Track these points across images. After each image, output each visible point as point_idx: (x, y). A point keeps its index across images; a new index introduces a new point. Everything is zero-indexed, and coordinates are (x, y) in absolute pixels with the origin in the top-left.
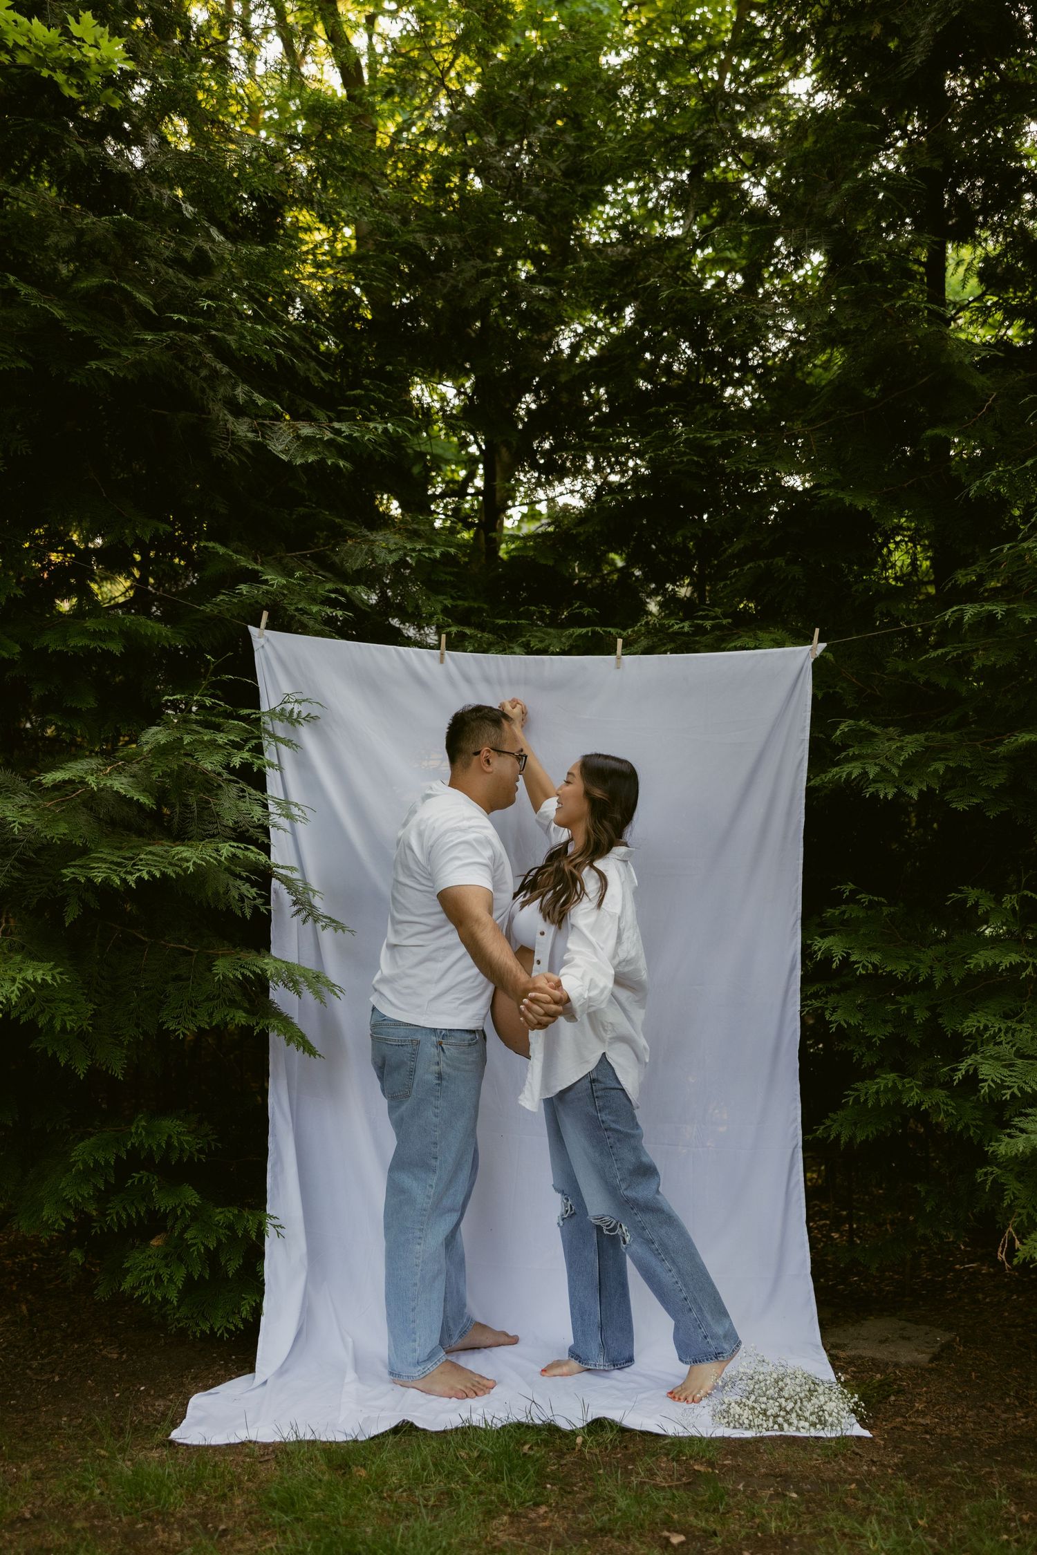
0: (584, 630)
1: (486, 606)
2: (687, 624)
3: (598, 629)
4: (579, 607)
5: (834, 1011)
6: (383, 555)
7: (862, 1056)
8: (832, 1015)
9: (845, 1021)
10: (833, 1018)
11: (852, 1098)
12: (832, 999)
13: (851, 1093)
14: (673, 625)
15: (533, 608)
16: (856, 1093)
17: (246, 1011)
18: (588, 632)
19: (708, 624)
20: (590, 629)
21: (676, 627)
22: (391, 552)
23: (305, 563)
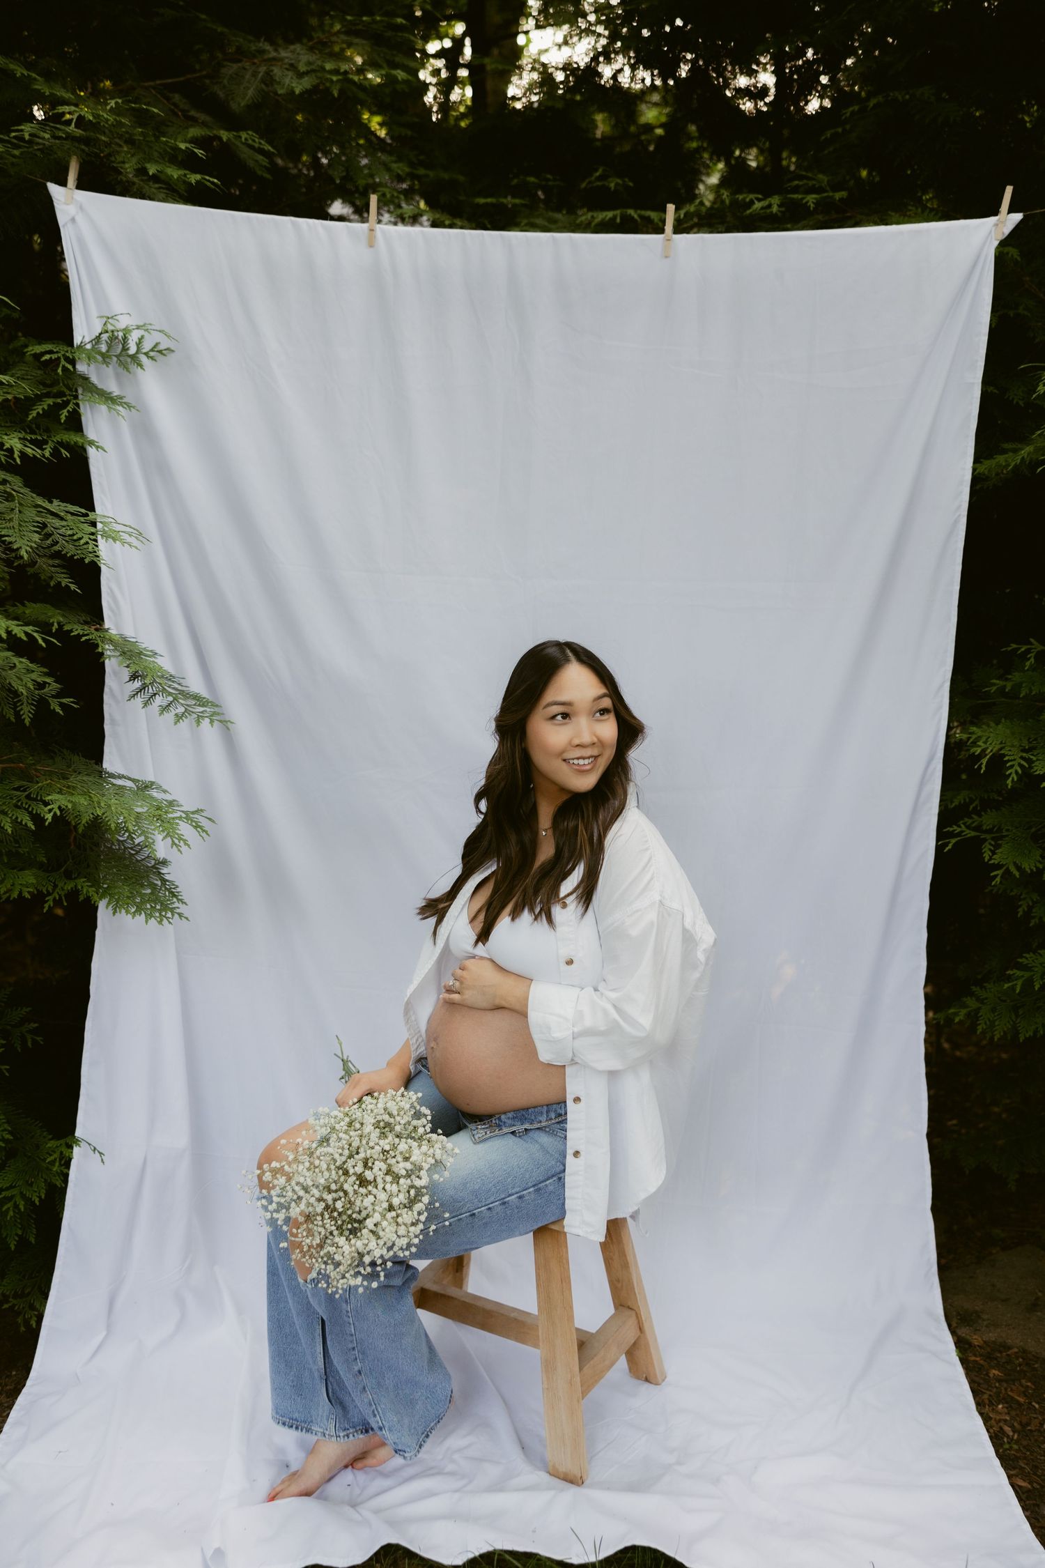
0: (610, 214)
1: (461, 178)
2: (775, 201)
3: (631, 212)
4: (603, 177)
5: (997, 846)
6: (287, 81)
7: (1030, 908)
8: (994, 853)
9: (1015, 863)
10: (997, 859)
11: (1019, 983)
12: (988, 820)
13: (1018, 973)
14: (752, 202)
15: (532, 179)
16: (1027, 974)
17: (41, 866)
18: (615, 217)
19: (811, 199)
20: (618, 212)
21: (758, 205)
22: (300, 75)
23: (168, 99)
